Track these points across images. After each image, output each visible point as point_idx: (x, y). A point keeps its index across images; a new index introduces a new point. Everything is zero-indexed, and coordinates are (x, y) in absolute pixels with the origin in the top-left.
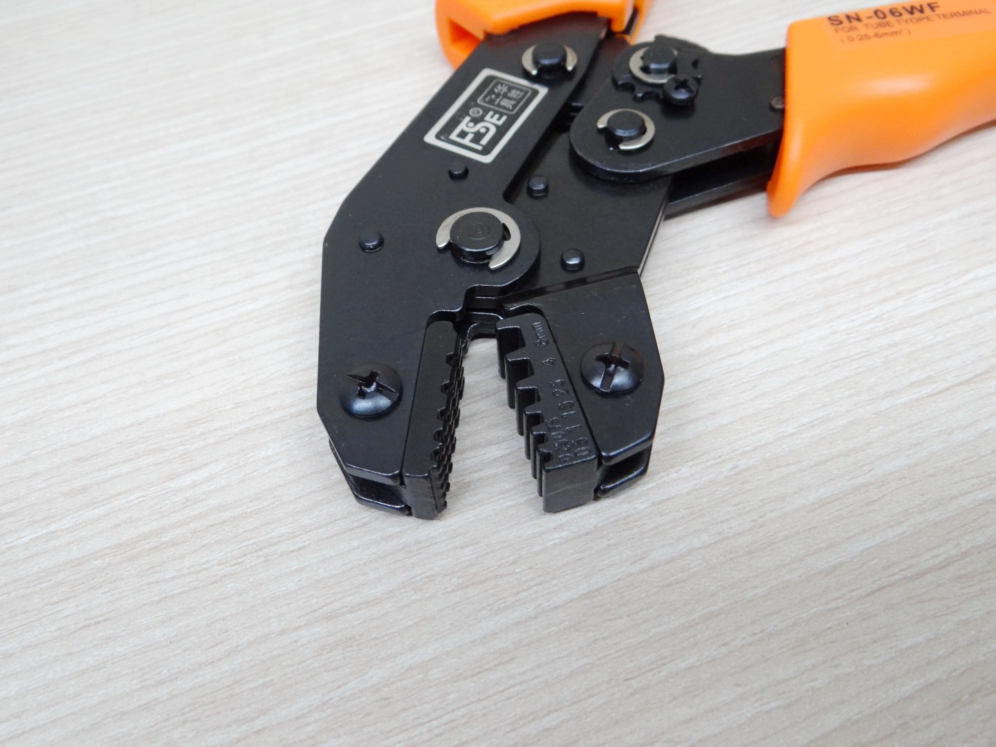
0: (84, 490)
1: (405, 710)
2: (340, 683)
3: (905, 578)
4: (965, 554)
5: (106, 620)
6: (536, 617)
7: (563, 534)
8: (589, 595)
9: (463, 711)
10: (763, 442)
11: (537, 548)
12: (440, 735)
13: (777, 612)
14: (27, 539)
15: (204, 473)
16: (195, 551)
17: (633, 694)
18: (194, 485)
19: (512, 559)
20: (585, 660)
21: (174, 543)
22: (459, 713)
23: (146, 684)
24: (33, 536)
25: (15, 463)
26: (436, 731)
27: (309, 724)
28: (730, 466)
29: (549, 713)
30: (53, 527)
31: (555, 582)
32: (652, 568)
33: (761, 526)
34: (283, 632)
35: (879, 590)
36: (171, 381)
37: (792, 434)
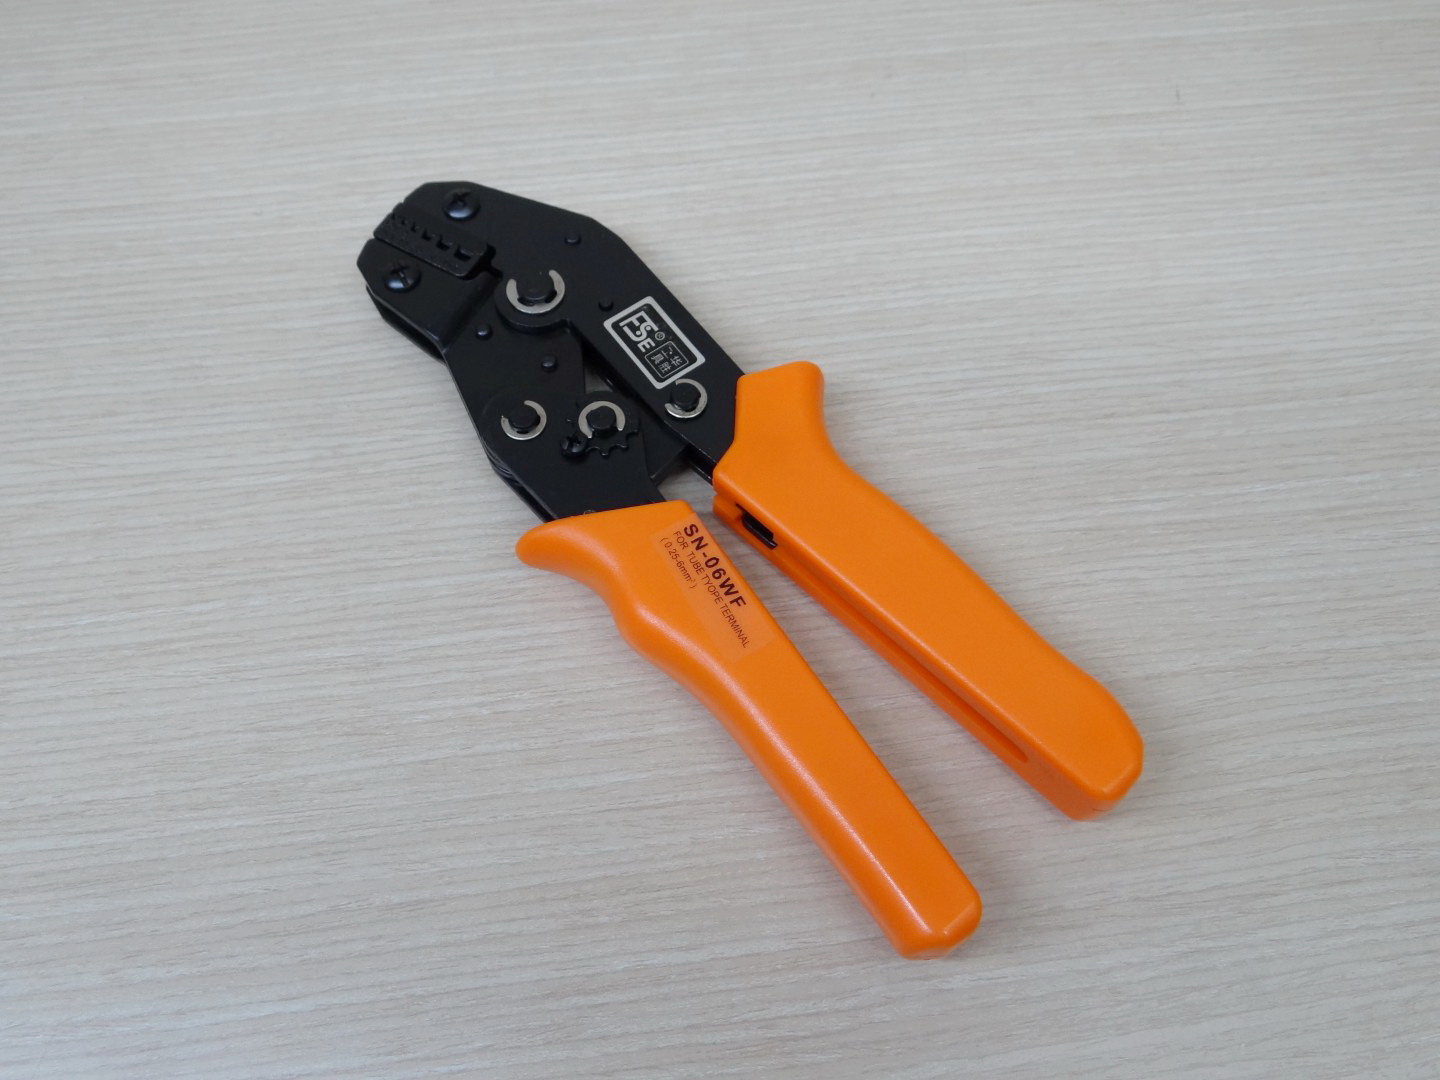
0: (128, 596)
1: (284, 801)
2: (252, 774)
3: (630, 807)
4: (679, 803)
5: (124, 693)
6: (385, 767)
7: (427, 717)
8: (426, 762)
9: (320, 812)
10: (589, 689)
11: (405, 722)
12: (300, 822)
13: (537, 806)
14: (84, 622)
15: (209, 607)
16: (189, 662)
17: (424, 831)
18: (201, 614)
19: (387, 724)
20: (405, 803)
21: (177, 652)
22: (316, 812)
23: (139, 741)
24: (89, 621)
25: (88, 563)
26: (300, 819)
27: (226, 793)
28: (557, 700)
29: (370, 827)
30: (103, 618)
31: (407, 747)
32: (472, 756)
33: (557, 747)
34: (229, 732)
35: (609, 810)
36: (206, 527)
37: (611, 689)
